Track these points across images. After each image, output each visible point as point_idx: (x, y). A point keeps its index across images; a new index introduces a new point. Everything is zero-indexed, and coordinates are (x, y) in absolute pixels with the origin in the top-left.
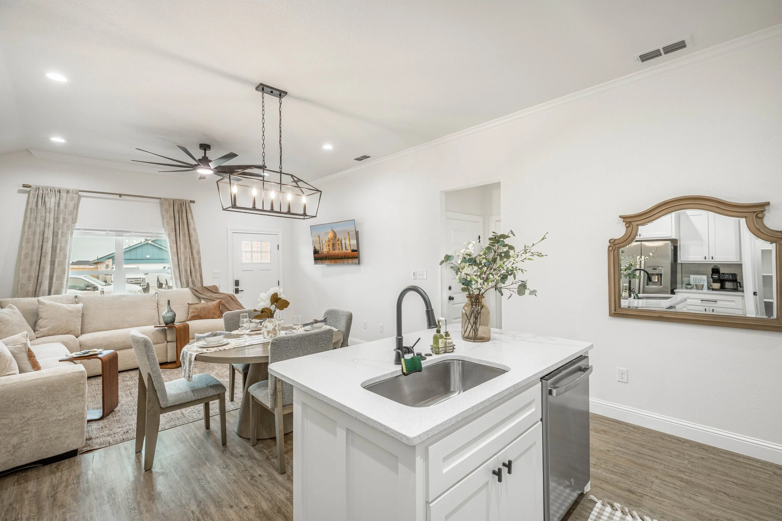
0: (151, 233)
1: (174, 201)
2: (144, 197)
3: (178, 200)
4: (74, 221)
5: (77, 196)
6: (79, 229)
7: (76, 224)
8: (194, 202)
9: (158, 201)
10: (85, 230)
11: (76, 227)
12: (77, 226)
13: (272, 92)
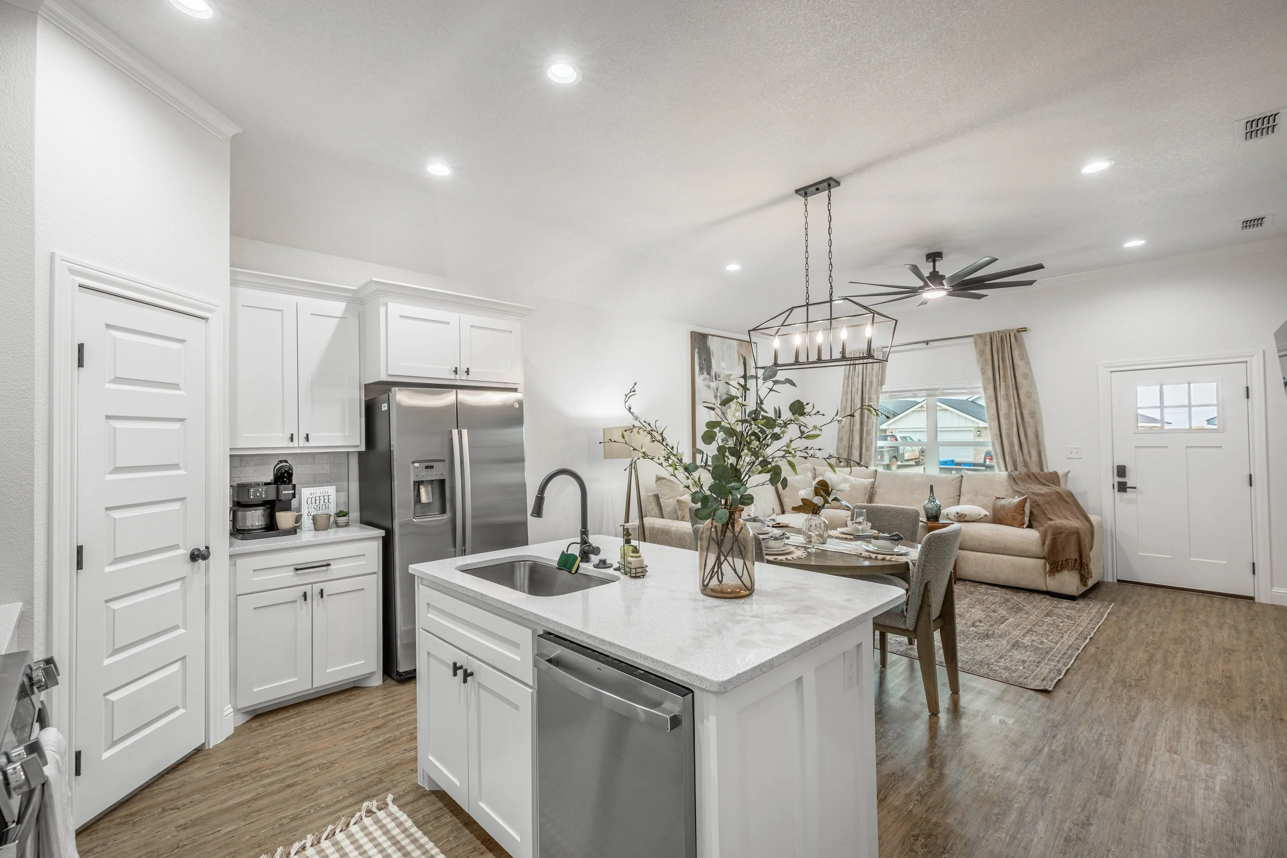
0: (964, 388)
1: (991, 335)
2: (950, 338)
3: (997, 333)
4: (881, 383)
5: (881, 353)
6: (886, 392)
7: (884, 386)
8: (1025, 330)
9: (971, 340)
10: (892, 392)
11: (883, 390)
12: (885, 388)
13: (817, 189)
